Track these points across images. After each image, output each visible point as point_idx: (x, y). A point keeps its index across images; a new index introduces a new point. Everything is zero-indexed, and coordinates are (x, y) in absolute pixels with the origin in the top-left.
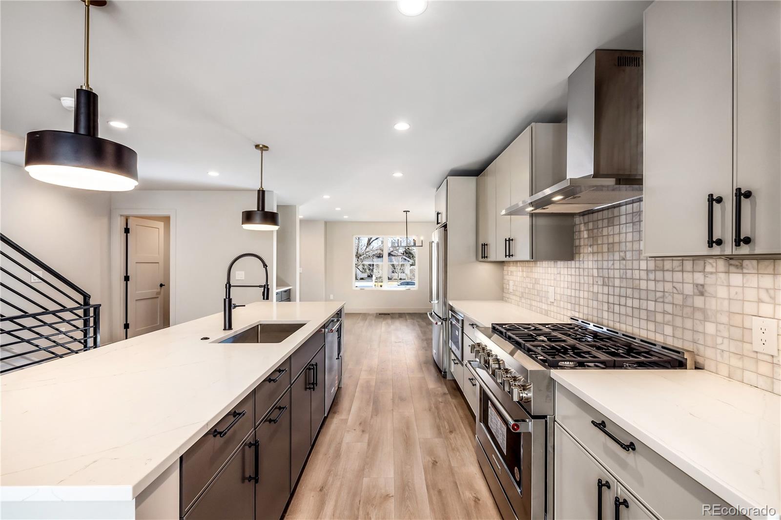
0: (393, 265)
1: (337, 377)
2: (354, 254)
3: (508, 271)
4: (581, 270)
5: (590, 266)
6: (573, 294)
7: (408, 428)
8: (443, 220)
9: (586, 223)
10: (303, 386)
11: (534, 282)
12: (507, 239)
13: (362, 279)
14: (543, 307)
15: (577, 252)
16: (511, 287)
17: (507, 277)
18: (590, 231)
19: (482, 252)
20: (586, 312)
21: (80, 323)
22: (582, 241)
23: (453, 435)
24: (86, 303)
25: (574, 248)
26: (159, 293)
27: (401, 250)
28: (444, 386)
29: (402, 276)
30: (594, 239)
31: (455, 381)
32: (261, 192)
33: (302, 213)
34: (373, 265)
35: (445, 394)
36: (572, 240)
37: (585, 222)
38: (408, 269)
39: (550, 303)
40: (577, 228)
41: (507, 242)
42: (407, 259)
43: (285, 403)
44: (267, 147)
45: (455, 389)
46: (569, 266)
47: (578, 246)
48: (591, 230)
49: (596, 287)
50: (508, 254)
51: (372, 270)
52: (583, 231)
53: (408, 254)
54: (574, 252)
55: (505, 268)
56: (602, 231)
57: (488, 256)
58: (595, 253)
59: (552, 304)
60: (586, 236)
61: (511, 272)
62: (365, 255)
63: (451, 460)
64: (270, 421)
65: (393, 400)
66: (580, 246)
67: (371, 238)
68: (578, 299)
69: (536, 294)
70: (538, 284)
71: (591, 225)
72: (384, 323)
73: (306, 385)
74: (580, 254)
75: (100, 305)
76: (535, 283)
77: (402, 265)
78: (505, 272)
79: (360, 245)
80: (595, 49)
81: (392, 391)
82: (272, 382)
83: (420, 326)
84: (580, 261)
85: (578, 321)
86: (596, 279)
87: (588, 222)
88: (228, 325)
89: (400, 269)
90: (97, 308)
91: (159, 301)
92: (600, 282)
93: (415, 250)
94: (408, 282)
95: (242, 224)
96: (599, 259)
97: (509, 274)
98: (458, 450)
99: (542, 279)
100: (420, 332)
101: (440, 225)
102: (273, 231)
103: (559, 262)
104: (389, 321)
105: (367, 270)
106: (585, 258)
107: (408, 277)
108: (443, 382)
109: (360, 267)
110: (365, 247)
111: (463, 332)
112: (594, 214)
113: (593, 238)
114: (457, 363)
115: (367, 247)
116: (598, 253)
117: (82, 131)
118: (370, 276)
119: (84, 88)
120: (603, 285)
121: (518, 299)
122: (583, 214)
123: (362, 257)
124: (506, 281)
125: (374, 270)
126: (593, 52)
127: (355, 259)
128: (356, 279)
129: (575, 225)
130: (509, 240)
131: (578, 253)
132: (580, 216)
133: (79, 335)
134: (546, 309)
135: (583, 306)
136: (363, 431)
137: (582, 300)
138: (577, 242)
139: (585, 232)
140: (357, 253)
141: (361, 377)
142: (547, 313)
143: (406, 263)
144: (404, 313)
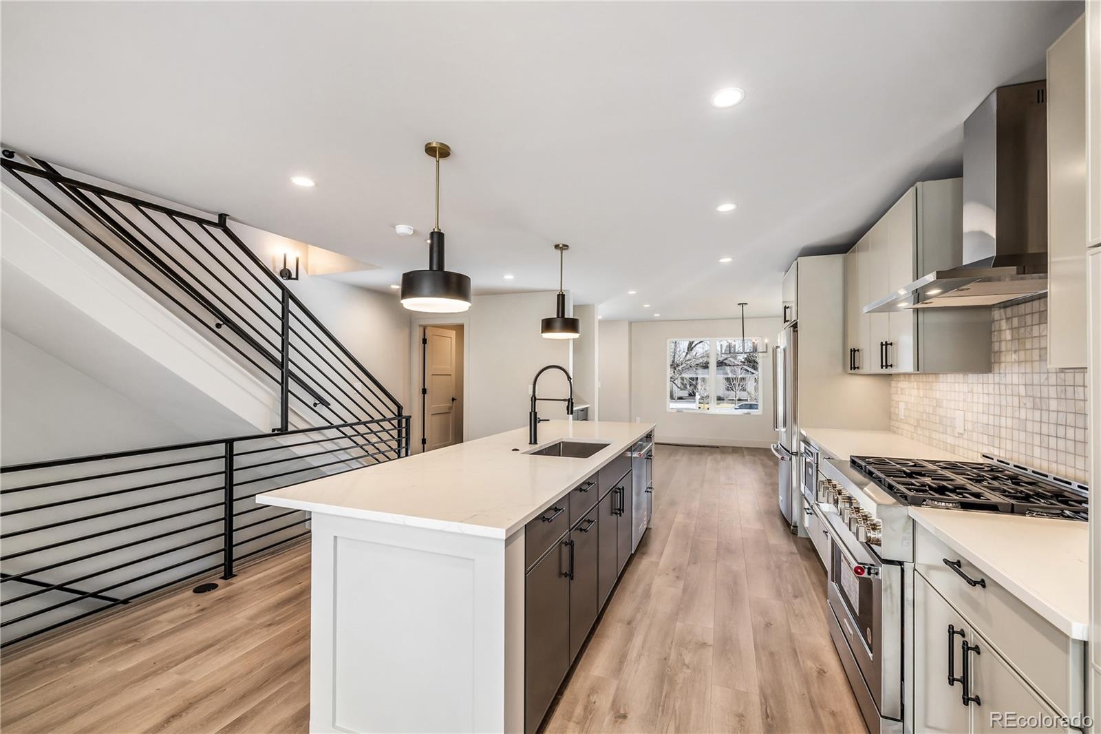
0: (728, 379)
1: (646, 513)
2: (669, 362)
3: (897, 388)
4: (1003, 387)
5: (1015, 381)
6: (991, 422)
7: (735, 583)
8: (791, 315)
9: (1008, 318)
10: (610, 511)
11: (935, 405)
12: (884, 343)
13: (681, 398)
14: (949, 441)
15: (997, 360)
16: (902, 410)
17: (896, 398)
18: (1015, 331)
19: (853, 360)
20: (1009, 447)
21: (395, 433)
22: (1003, 344)
23: (798, 600)
24: (400, 414)
25: (993, 355)
26: (450, 408)
27: (741, 357)
28: (793, 544)
29: (743, 395)
30: (1021, 341)
31: (809, 540)
32: (561, 297)
33: (602, 312)
34: (697, 378)
35: (792, 553)
36: (990, 342)
37: (1008, 316)
38: (750, 386)
39: (957, 435)
40: (995, 326)
41: (884, 347)
42: (750, 369)
43: (593, 517)
44: (567, 246)
45: (809, 550)
46: (985, 380)
47: (997, 352)
48: (1016, 328)
49: (1023, 411)
50: (884, 364)
51: (695, 387)
52: (1005, 330)
53: (751, 362)
54: (993, 361)
55: (893, 384)
56: (1032, 330)
57: (861, 366)
58: (1022, 362)
59: (960, 436)
60: (1009, 337)
61: (902, 389)
62: (684, 365)
63: (791, 625)
64: (581, 530)
65: (718, 550)
66: (1000, 352)
67: (693, 342)
68: (998, 428)
69: (938, 422)
70: (940, 407)
71: (1015, 321)
72: (710, 458)
73: (612, 511)
74: (1000, 363)
75: (411, 417)
76: (937, 406)
77: (743, 379)
78: (893, 391)
79: (678, 350)
80: (995, 87)
81: (716, 540)
82: (583, 492)
83: (764, 466)
84: (1000, 373)
85: (993, 459)
86: (1023, 400)
87: (1012, 318)
88: (534, 440)
89: (739, 385)
90: (408, 419)
91: (451, 417)
92: (1029, 405)
93: (760, 359)
94: (751, 405)
95: (542, 333)
96: (1027, 371)
97: (899, 393)
98: (803, 617)
99: (947, 400)
100: (763, 473)
101: (789, 323)
102: (568, 339)
103: (971, 376)
104: (719, 457)
105: (688, 386)
106: (1007, 369)
107: (751, 397)
108: (791, 539)
109: (678, 382)
110: (685, 354)
111: (817, 471)
112: (1020, 306)
113: (1018, 339)
114: (811, 514)
115: (687, 353)
116: (1026, 361)
117: (435, 268)
118: (692, 395)
119: (436, 230)
120: (1034, 408)
121: (912, 429)
122: (1005, 305)
123: (680, 368)
124: (894, 402)
125: (699, 387)
126: (994, 90)
127: (669, 372)
128: (672, 397)
129: (993, 321)
130: (887, 344)
131: (997, 363)
132: (1000, 308)
133: (394, 444)
134: (952, 443)
135: (1006, 439)
136: (677, 577)
137: (1003, 431)
138: (996, 347)
139: (1008, 332)
140: (673, 362)
141: (676, 520)
142: (954, 451)
143: (748, 376)
144: (742, 447)
